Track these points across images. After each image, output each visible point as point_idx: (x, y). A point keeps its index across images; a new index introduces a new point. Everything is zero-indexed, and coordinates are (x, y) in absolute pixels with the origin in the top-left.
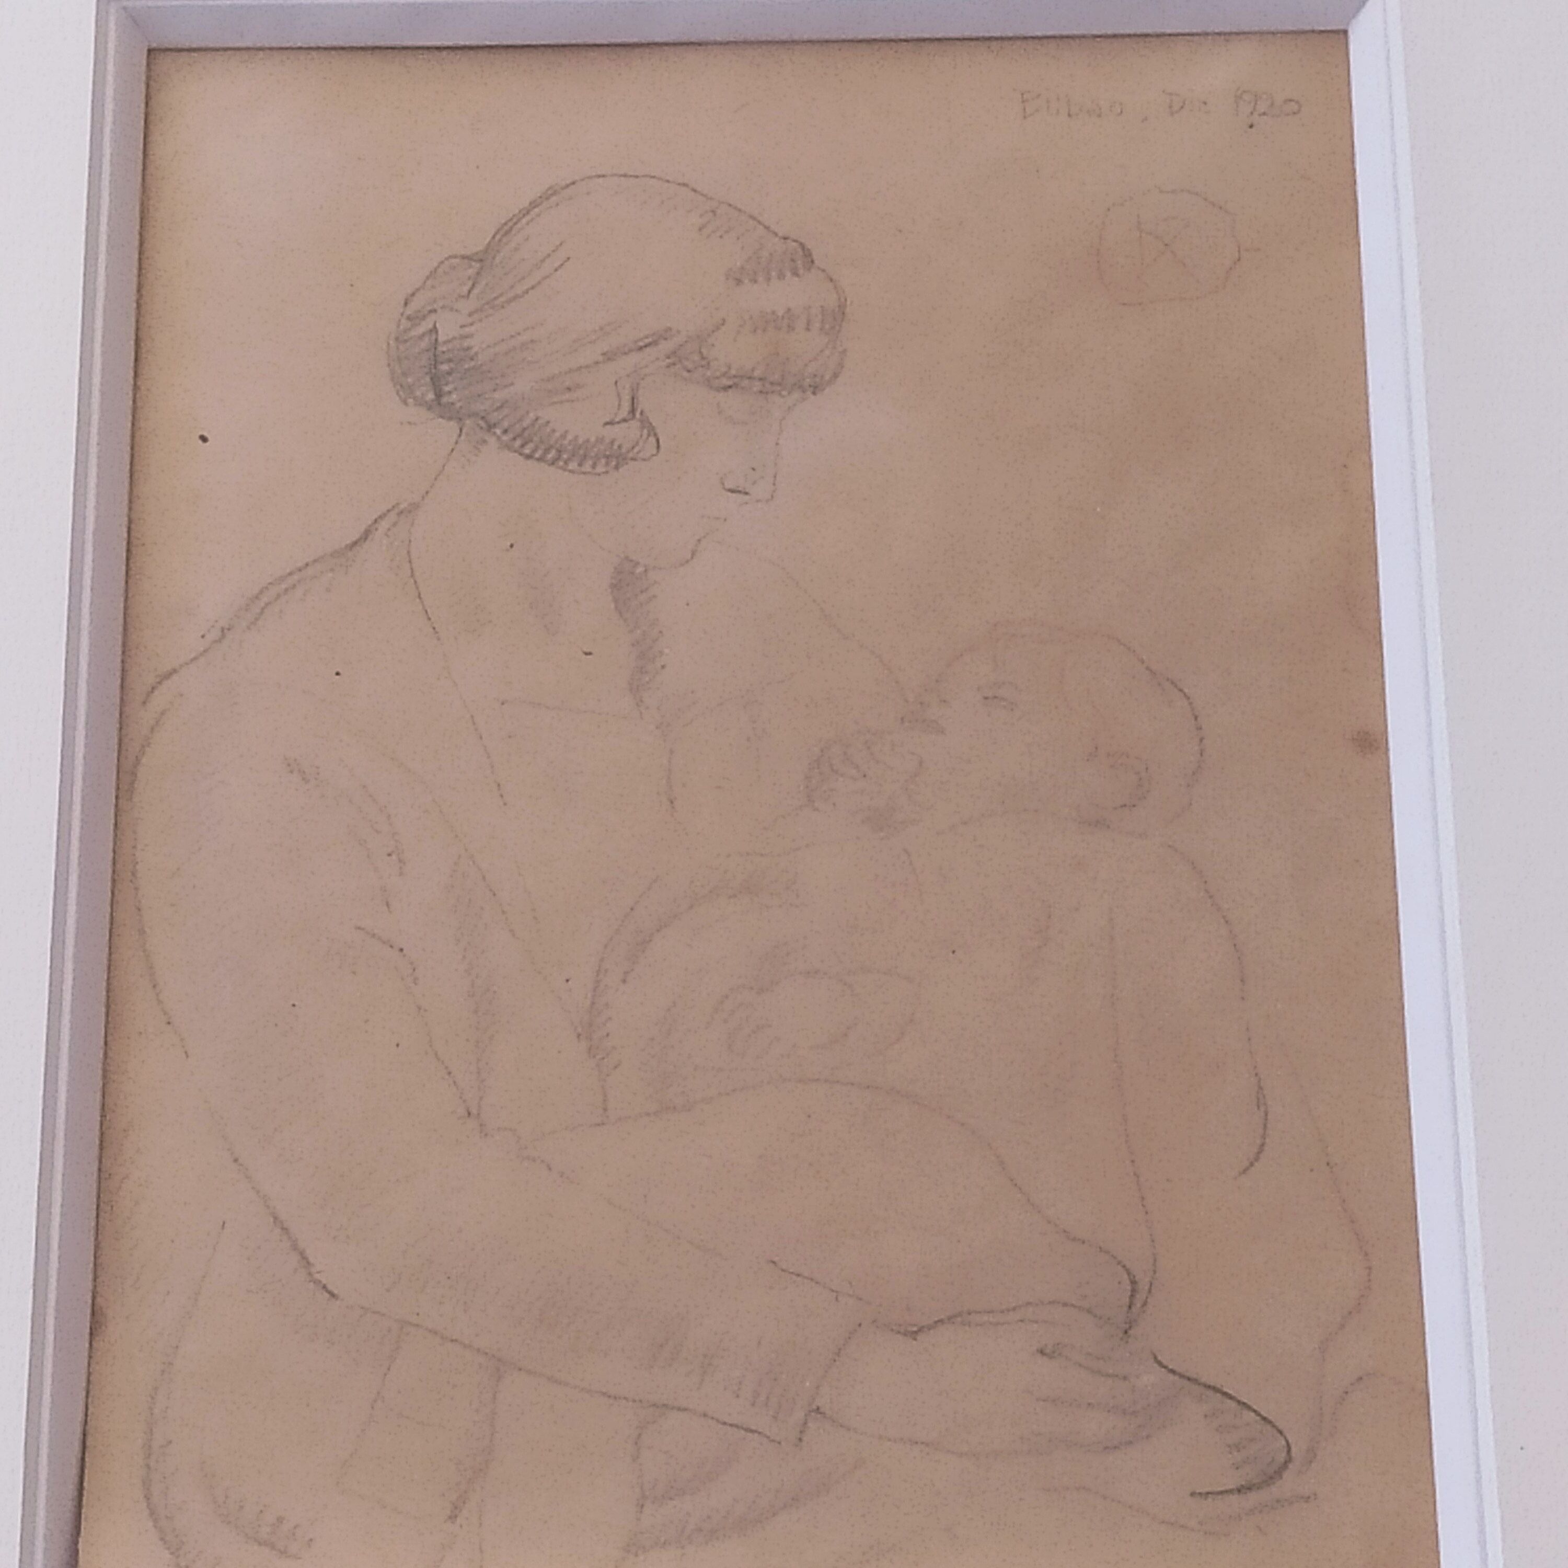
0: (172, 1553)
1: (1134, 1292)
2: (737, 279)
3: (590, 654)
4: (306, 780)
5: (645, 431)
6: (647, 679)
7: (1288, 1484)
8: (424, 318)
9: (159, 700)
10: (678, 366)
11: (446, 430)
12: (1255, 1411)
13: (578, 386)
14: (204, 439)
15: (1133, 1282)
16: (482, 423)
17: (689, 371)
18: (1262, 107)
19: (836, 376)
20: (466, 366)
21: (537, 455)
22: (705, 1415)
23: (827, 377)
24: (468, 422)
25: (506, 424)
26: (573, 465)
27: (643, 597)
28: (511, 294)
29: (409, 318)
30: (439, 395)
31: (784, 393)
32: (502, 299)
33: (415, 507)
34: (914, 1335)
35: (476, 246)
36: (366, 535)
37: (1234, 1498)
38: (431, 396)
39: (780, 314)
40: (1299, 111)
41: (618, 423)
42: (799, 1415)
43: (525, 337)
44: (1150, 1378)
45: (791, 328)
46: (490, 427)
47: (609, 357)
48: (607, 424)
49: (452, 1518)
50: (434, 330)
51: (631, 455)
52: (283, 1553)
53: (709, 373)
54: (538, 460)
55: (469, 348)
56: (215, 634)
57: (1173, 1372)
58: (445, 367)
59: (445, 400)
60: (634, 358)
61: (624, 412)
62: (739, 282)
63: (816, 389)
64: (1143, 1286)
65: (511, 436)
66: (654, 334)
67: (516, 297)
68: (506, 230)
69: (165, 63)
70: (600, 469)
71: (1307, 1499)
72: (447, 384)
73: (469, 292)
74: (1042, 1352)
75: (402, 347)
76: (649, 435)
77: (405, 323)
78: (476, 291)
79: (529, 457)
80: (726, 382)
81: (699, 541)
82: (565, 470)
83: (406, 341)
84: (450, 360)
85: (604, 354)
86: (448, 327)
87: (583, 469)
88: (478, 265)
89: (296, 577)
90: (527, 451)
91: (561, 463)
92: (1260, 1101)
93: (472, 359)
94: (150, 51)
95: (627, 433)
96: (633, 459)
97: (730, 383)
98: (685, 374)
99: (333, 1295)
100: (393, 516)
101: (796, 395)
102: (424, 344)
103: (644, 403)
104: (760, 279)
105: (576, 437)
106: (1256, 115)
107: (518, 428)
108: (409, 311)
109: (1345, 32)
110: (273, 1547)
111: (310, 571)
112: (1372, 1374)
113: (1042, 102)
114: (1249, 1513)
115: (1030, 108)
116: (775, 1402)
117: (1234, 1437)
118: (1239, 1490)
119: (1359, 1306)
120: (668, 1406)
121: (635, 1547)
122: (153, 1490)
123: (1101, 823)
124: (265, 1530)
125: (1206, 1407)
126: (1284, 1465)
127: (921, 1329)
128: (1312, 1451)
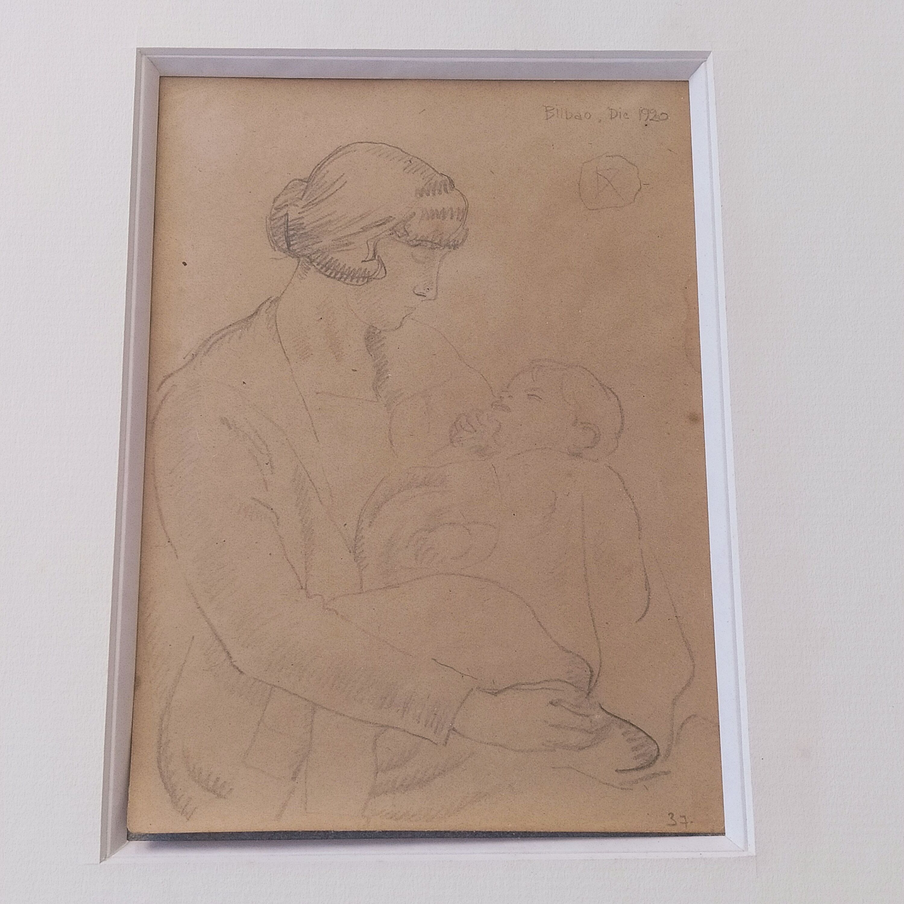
0: (170, 795)
1: (592, 676)
2: (421, 193)
3: (356, 371)
4: (230, 428)
5: (380, 266)
6: (380, 383)
7: (658, 767)
8: (281, 209)
9: (165, 389)
10: (394, 235)
11: (292, 262)
12: (644, 732)
13: (351, 243)
14: (185, 264)
15: (592, 671)
16: (308, 260)
17: (399, 237)
18: (651, 116)
19: (463, 241)
20: (301, 232)
21: (332, 276)
22: (404, 731)
23: (460, 241)
24: (302, 259)
25: (318, 260)
26: (348, 281)
27: (379, 345)
28: (320, 198)
29: (276, 209)
30: (289, 245)
31: (441, 248)
32: (317, 200)
33: (278, 299)
34: (495, 694)
35: (305, 174)
36: (256, 312)
37: (634, 773)
38: (285, 246)
39: (439, 210)
40: (667, 118)
41: (368, 261)
42: (445, 731)
43: (327, 219)
44: (598, 716)
45: (444, 218)
46: (312, 262)
47: (364, 229)
48: (363, 261)
49: (294, 779)
50: (287, 214)
51: (373, 277)
52: (219, 796)
53: (408, 238)
54: (332, 278)
55: (303, 223)
56: (189, 357)
57: (609, 713)
58: (291, 233)
59: (291, 248)
60: (375, 230)
61: (371, 256)
62: (421, 196)
63: (455, 247)
64: (596, 672)
65: (321, 266)
66: (384, 219)
67: (323, 200)
68: (319, 167)
69: (167, 83)
70: (360, 283)
71: (666, 773)
72: (293, 240)
73: (303, 196)
74: (551, 703)
75: (272, 223)
76: (381, 267)
77: (274, 211)
78: (305, 197)
79: (329, 276)
80: (415, 242)
81: (404, 318)
82: (344, 283)
83: (274, 220)
84: (293, 229)
85: (362, 228)
86: (293, 214)
87: (353, 283)
88: (306, 184)
89: (224, 332)
90: (328, 273)
91: (342, 280)
92: (647, 588)
93: (303, 229)
94: (160, 77)
95: (372, 266)
96: (374, 278)
97: (417, 243)
98: (398, 239)
99: (241, 672)
100: (268, 303)
101: (447, 249)
102: (283, 220)
103: (380, 252)
104: (431, 194)
105: (350, 268)
106: (649, 120)
107: (324, 263)
108: (276, 205)
109: (688, 81)
110: (214, 792)
111: (232, 328)
112: (695, 716)
113: (555, 112)
114: (642, 779)
115: (550, 114)
116: (435, 725)
117: (634, 744)
118: (637, 769)
119: (688, 684)
120: (387, 726)
121: (374, 793)
122: (162, 764)
123: (578, 455)
124: (211, 783)
125: (623, 730)
126: (656, 758)
127: (500, 692)
128: (669, 751)
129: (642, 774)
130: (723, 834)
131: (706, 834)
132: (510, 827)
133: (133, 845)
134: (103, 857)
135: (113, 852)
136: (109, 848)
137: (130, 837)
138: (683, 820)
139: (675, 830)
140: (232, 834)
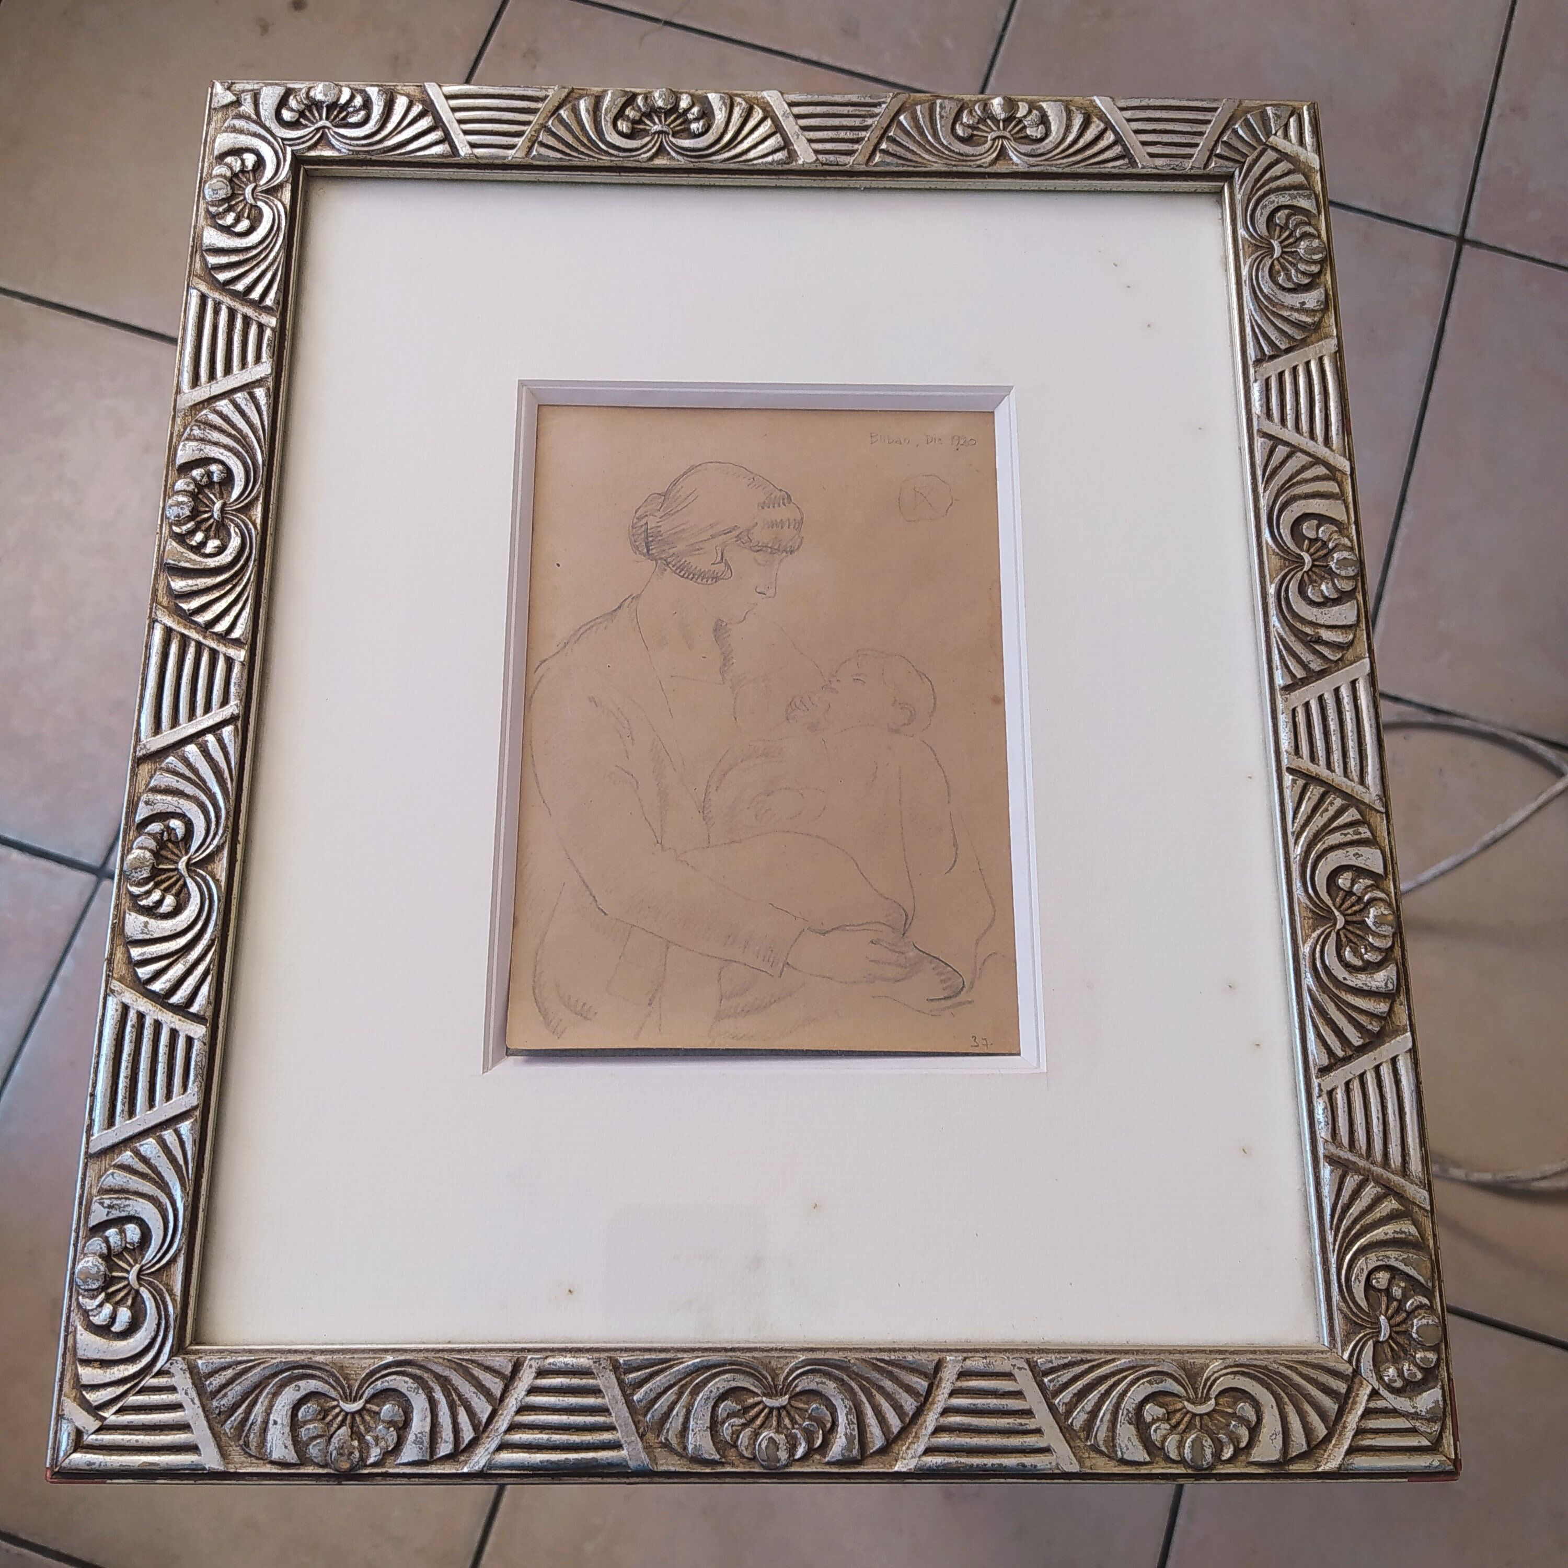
0: (543, 1018)
1: (907, 919)
2: (762, 506)
3: (705, 657)
4: (597, 705)
5: (726, 568)
6: (726, 668)
8: (642, 518)
9: (541, 671)
10: (739, 541)
12: (950, 967)
13: (701, 549)
14: (558, 565)
15: (907, 915)
16: (665, 562)
17: (743, 543)
18: (962, 442)
19: (799, 547)
20: (659, 539)
21: (685, 576)
22: (745, 964)
23: (796, 548)
24: (659, 561)
25: (673, 563)
26: (699, 581)
27: (725, 636)
28: (675, 510)
29: (637, 519)
30: (648, 550)
31: (780, 553)
32: (672, 512)
33: (639, 596)
34: (824, 934)
36: (619, 607)
37: (943, 1001)
38: (645, 550)
39: (778, 521)
40: (976, 443)
41: (716, 564)
42: (780, 965)
43: (682, 527)
44: (912, 954)
45: (782, 527)
46: (668, 564)
47: (713, 537)
48: (712, 564)
49: (650, 1004)
50: (647, 523)
51: (721, 577)
52: (586, 1018)
53: (751, 544)
54: (685, 578)
55: (660, 531)
56: (561, 645)
57: (921, 951)
58: (650, 539)
59: (650, 552)
60: (722, 537)
61: (719, 559)
62: (763, 508)
63: (792, 552)
64: (910, 916)
65: (675, 568)
66: (730, 528)
67: (677, 511)
68: (674, 483)
69: (545, 410)
70: (709, 582)
71: (970, 1002)
72: (651, 546)
73: (660, 508)
74: (872, 942)
75: (634, 531)
76: (728, 569)
77: (635, 521)
78: (662, 508)
79: (682, 577)
80: (757, 548)
81: (747, 613)
82: (696, 582)
83: (635, 528)
84: (652, 536)
85: (711, 536)
86: (652, 522)
87: (703, 582)
88: (663, 498)
89: (592, 624)
90: (682, 574)
91: (694, 579)
92: (955, 845)
93: (661, 536)
94: (538, 406)
95: (720, 568)
96: (721, 579)
97: (759, 549)
98: (742, 545)
99: (605, 914)
100: (630, 599)
101: (784, 554)
102: (643, 528)
103: (727, 556)
104: (771, 507)
105: (701, 569)
106: (959, 445)
107: (678, 565)
108: (637, 516)
109: (993, 412)
110: (581, 1015)
111: (599, 620)
112: (995, 953)
113: (878, 437)
114: (949, 1008)
115: (874, 440)
116: (771, 960)
117: (943, 977)
118: (945, 998)
119: (990, 926)
120: (731, 961)
121: (719, 1017)
122: (536, 991)
123: (897, 731)
124: (579, 1008)
125: (933, 965)
126: (962, 989)
127: (827, 932)
128: (972, 983)
129: (949, 1002)
130: (1019, 1054)
131: (1004, 1055)
132: (835, 1047)
133: (511, 1059)
134: (485, 1069)
135: (494, 1065)
136: (490, 1062)
137: (509, 1052)
138: (984, 1042)
139: (977, 1051)
140: (596, 1050)
